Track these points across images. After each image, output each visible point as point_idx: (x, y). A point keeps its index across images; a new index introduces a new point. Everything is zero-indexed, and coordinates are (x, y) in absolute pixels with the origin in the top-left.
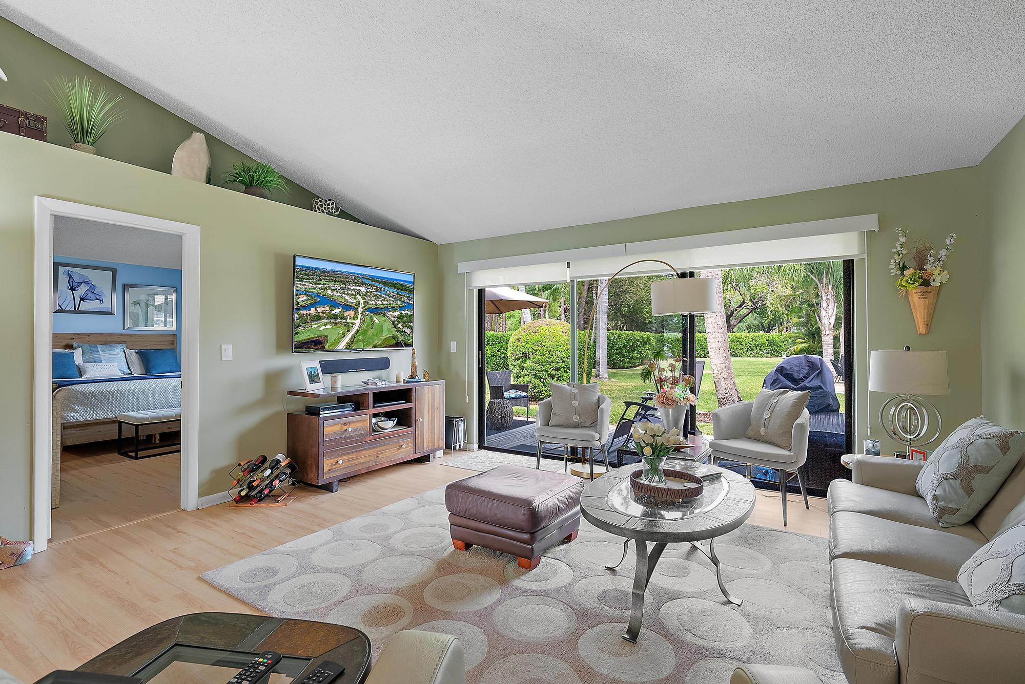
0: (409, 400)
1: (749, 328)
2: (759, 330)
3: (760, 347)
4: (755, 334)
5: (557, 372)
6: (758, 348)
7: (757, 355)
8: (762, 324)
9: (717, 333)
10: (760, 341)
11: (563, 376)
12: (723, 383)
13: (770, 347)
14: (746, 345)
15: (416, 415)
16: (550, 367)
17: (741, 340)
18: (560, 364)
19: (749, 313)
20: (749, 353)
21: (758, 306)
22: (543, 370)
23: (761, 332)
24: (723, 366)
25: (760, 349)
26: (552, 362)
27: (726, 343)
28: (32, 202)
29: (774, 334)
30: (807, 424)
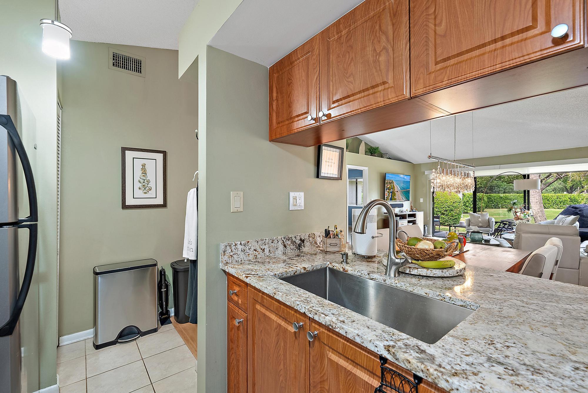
0: (415, 217)
1: (555, 190)
2: (563, 191)
3: (564, 203)
4: (559, 194)
5: (446, 212)
6: (562, 204)
7: (561, 208)
8: (566, 187)
9: (535, 195)
10: (563, 199)
11: (448, 214)
12: (539, 218)
13: (572, 203)
14: (552, 201)
15: (417, 222)
16: (442, 209)
17: (548, 198)
18: (447, 209)
19: (555, 181)
20: (555, 206)
21: (562, 177)
22: (438, 211)
23: (565, 193)
24: (539, 210)
25: (563, 204)
26: (443, 208)
27: (540, 200)
28: (346, 166)
29: (575, 194)
30: (577, 226)
